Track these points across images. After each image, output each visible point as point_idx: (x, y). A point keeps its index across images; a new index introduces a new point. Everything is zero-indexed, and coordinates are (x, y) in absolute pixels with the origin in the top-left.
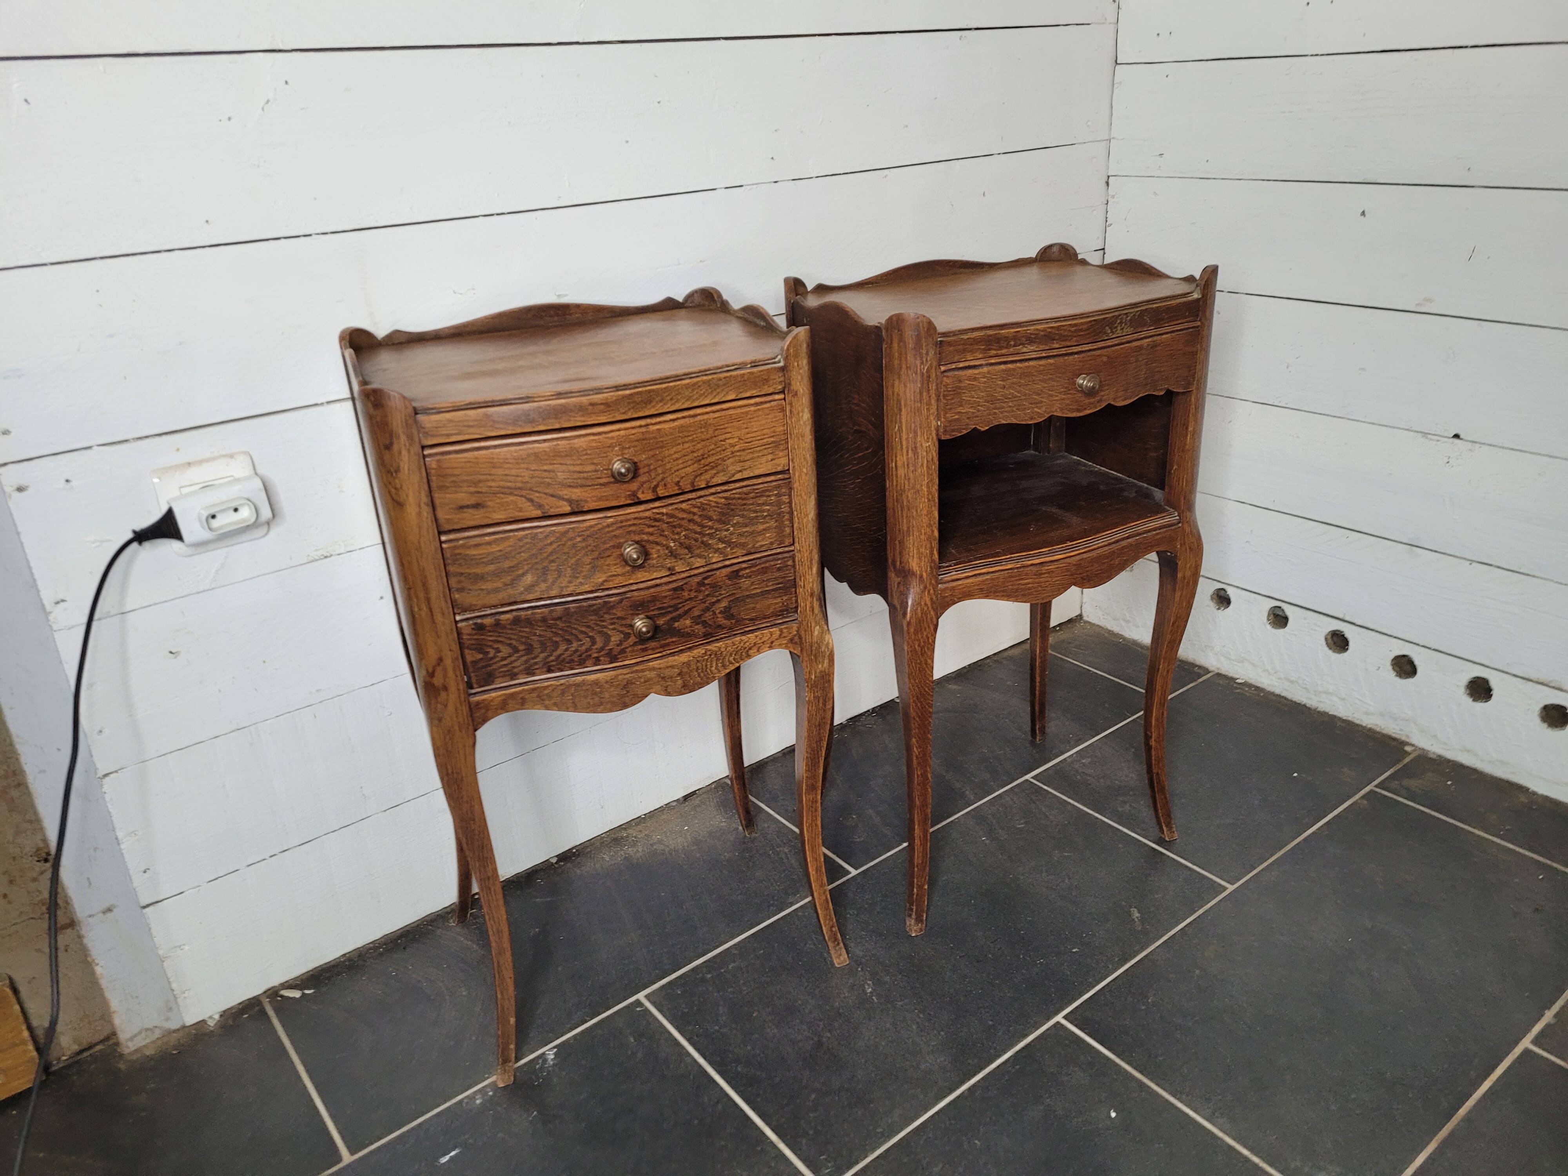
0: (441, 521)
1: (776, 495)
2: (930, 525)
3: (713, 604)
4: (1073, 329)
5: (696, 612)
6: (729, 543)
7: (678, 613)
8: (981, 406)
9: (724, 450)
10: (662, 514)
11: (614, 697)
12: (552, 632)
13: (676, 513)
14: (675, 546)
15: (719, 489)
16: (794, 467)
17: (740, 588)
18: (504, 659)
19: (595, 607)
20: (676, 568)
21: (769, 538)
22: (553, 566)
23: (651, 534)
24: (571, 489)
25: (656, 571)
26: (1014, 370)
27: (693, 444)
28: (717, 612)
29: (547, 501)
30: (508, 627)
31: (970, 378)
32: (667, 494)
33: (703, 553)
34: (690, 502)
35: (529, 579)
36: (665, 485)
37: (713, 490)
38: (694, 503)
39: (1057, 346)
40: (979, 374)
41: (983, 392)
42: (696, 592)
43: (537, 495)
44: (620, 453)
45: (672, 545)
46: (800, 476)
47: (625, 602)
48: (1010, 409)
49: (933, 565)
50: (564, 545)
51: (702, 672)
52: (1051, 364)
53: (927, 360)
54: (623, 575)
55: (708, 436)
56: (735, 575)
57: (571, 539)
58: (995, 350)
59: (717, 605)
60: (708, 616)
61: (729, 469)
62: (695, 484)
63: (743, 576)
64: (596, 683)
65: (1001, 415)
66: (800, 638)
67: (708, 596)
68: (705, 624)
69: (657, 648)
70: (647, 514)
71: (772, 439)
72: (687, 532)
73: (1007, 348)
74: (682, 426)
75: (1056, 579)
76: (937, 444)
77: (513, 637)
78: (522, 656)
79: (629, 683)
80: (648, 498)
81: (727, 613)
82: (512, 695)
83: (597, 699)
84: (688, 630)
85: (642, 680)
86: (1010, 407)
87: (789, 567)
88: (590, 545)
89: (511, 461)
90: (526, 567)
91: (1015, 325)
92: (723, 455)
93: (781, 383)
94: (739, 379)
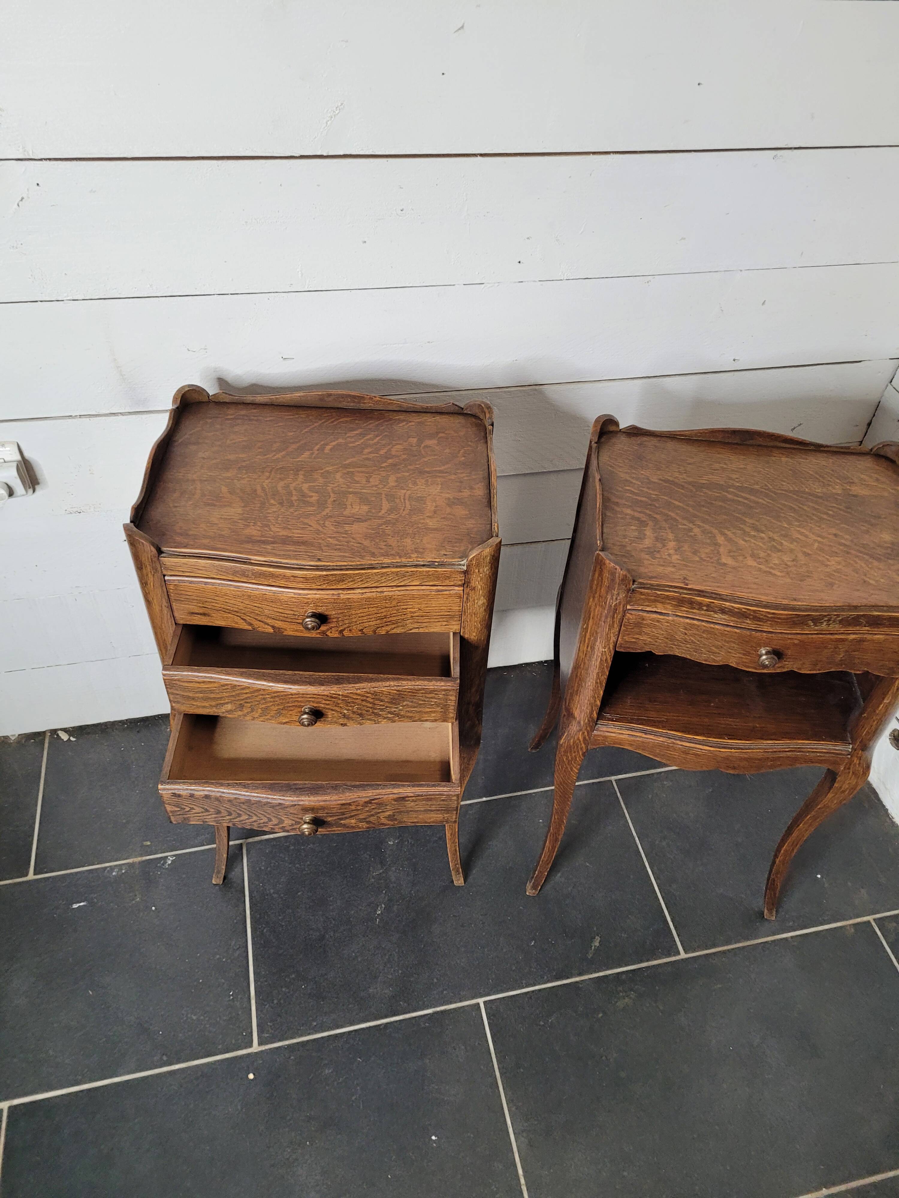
2: (593, 697)
4: (770, 616)
8: (660, 639)
26: (698, 626)
27: (378, 609)
31: (653, 622)
32: (351, 635)
36: (350, 630)
40: (663, 619)
41: (663, 631)
48: (686, 648)
52: (736, 633)
55: (392, 605)
58: (686, 608)
61: (408, 626)
62: (376, 632)
65: (677, 650)
71: (448, 613)
74: (369, 598)
76: (612, 651)
80: (335, 636)
91: (714, 596)
92: (403, 617)
93: (461, 580)
94: (424, 573)
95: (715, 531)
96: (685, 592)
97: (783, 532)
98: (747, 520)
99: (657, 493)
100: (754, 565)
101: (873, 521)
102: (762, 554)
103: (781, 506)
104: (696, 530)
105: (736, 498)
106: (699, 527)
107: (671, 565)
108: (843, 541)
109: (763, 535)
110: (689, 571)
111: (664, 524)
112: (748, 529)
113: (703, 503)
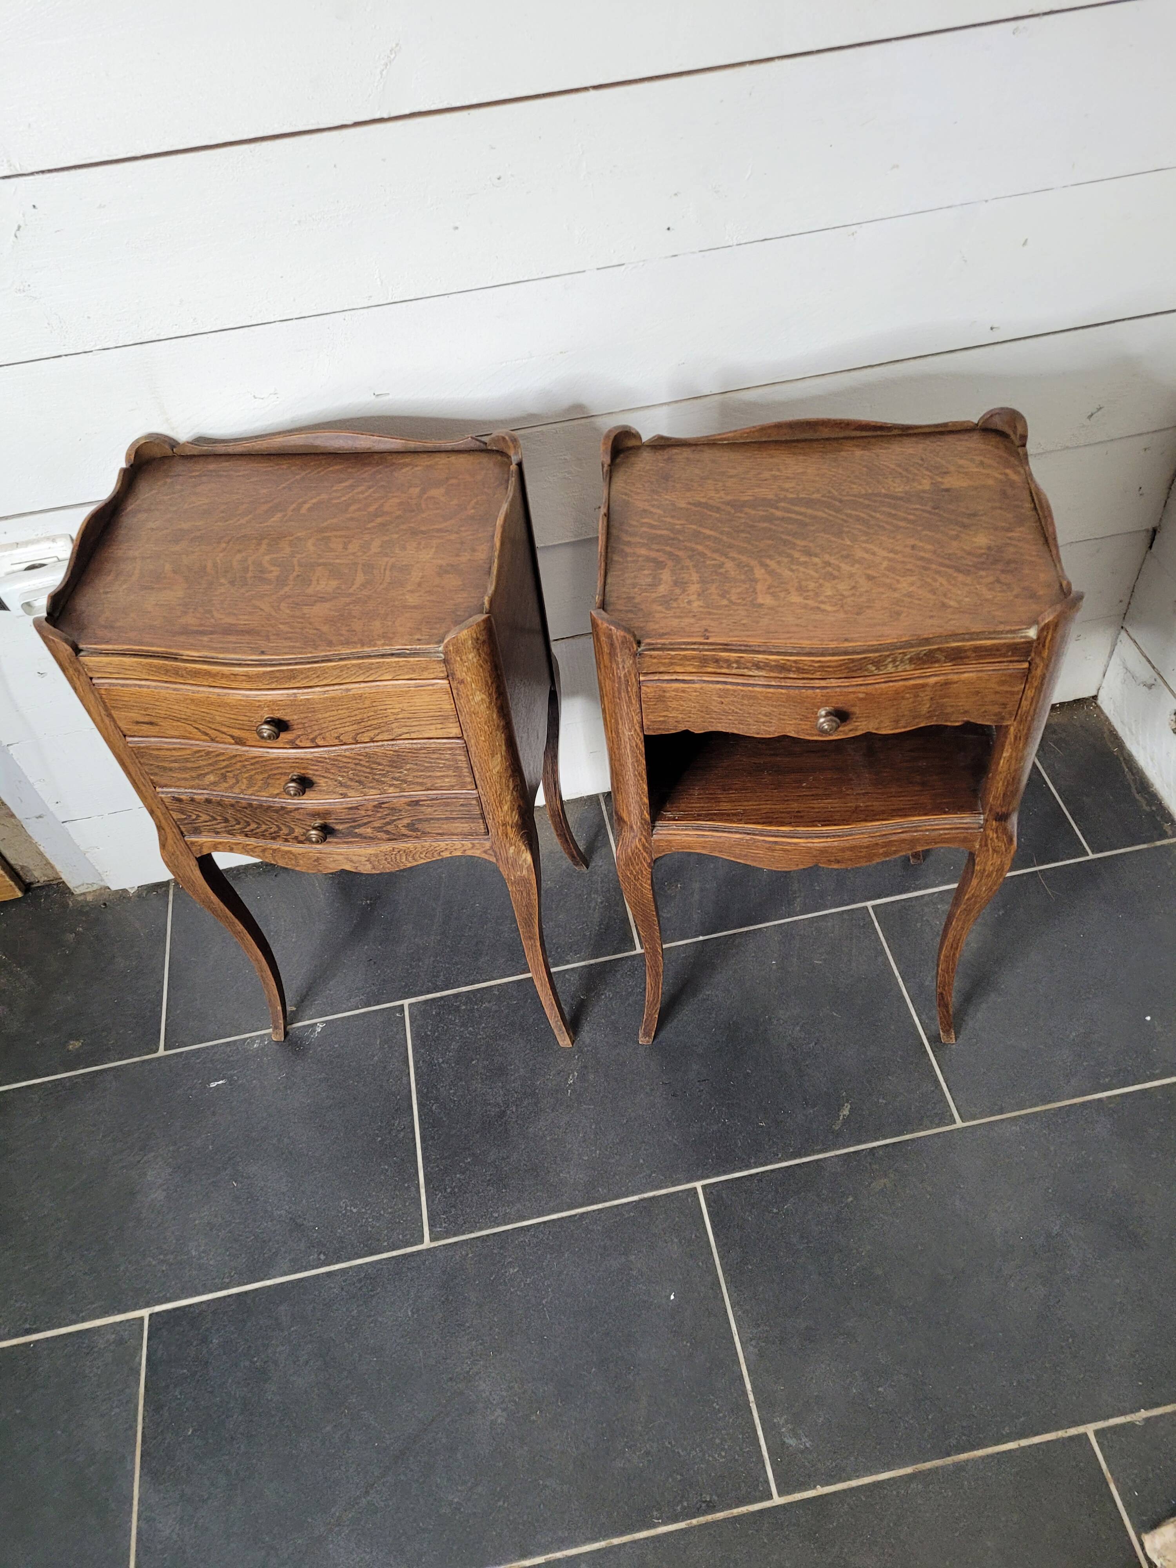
0: (121, 728)
1: (450, 753)
2: (637, 793)
3: (395, 820)
4: (818, 665)
5: (377, 824)
6: (404, 781)
7: (356, 823)
8: (693, 714)
9: (386, 717)
10: (326, 757)
12: (241, 814)
13: (339, 758)
14: (344, 780)
15: (386, 743)
16: (468, 735)
17: (423, 812)
18: (206, 822)
19: (274, 808)
20: (349, 794)
21: (449, 782)
22: (230, 775)
23: (317, 770)
24: (231, 729)
25: (328, 794)
26: (734, 691)
27: (350, 710)
28: (400, 826)
29: (212, 733)
30: (202, 803)
31: (676, 690)
32: (327, 744)
33: (376, 786)
34: (353, 751)
35: (211, 778)
36: (324, 738)
37: (380, 743)
39: (794, 676)
40: (688, 688)
41: (694, 703)
42: (372, 811)
43: (202, 726)
45: (340, 778)
46: (477, 740)
47: (301, 811)
50: (235, 763)
51: (392, 861)
52: (782, 694)
53: (623, 667)
55: (366, 706)
56: (414, 803)
57: (240, 761)
58: (714, 665)
59: (398, 822)
61: (396, 730)
62: (358, 738)
63: (423, 805)
64: (290, 852)
65: (718, 725)
66: (494, 852)
67: (386, 815)
68: (387, 832)
69: (340, 843)
70: (309, 756)
71: (439, 713)
72: (355, 771)
73: (728, 666)
74: (333, 698)
75: (794, 856)
76: (642, 737)
77: (209, 810)
78: (220, 823)
79: (319, 859)
80: (307, 746)
81: (411, 826)
82: (220, 844)
83: (293, 862)
84: (371, 835)
85: (332, 859)
86: (730, 720)
87: (473, 806)
88: (258, 768)
89: (169, 698)
90: (206, 771)
91: (743, 648)
92: (385, 720)
93: (442, 671)
94: (394, 665)
95: (753, 563)
96: (706, 647)
97: (845, 553)
98: (798, 542)
99: (682, 522)
100: (798, 601)
101: (966, 521)
102: (812, 585)
103: (845, 518)
104: (729, 565)
105: (787, 515)
106: (733, 559)
107: (691, 614)
108: (922, 554)
109: (816, 560)
110: (712, 619)
111: (688, 563)
112: (796, 555)
113: (742, 528)
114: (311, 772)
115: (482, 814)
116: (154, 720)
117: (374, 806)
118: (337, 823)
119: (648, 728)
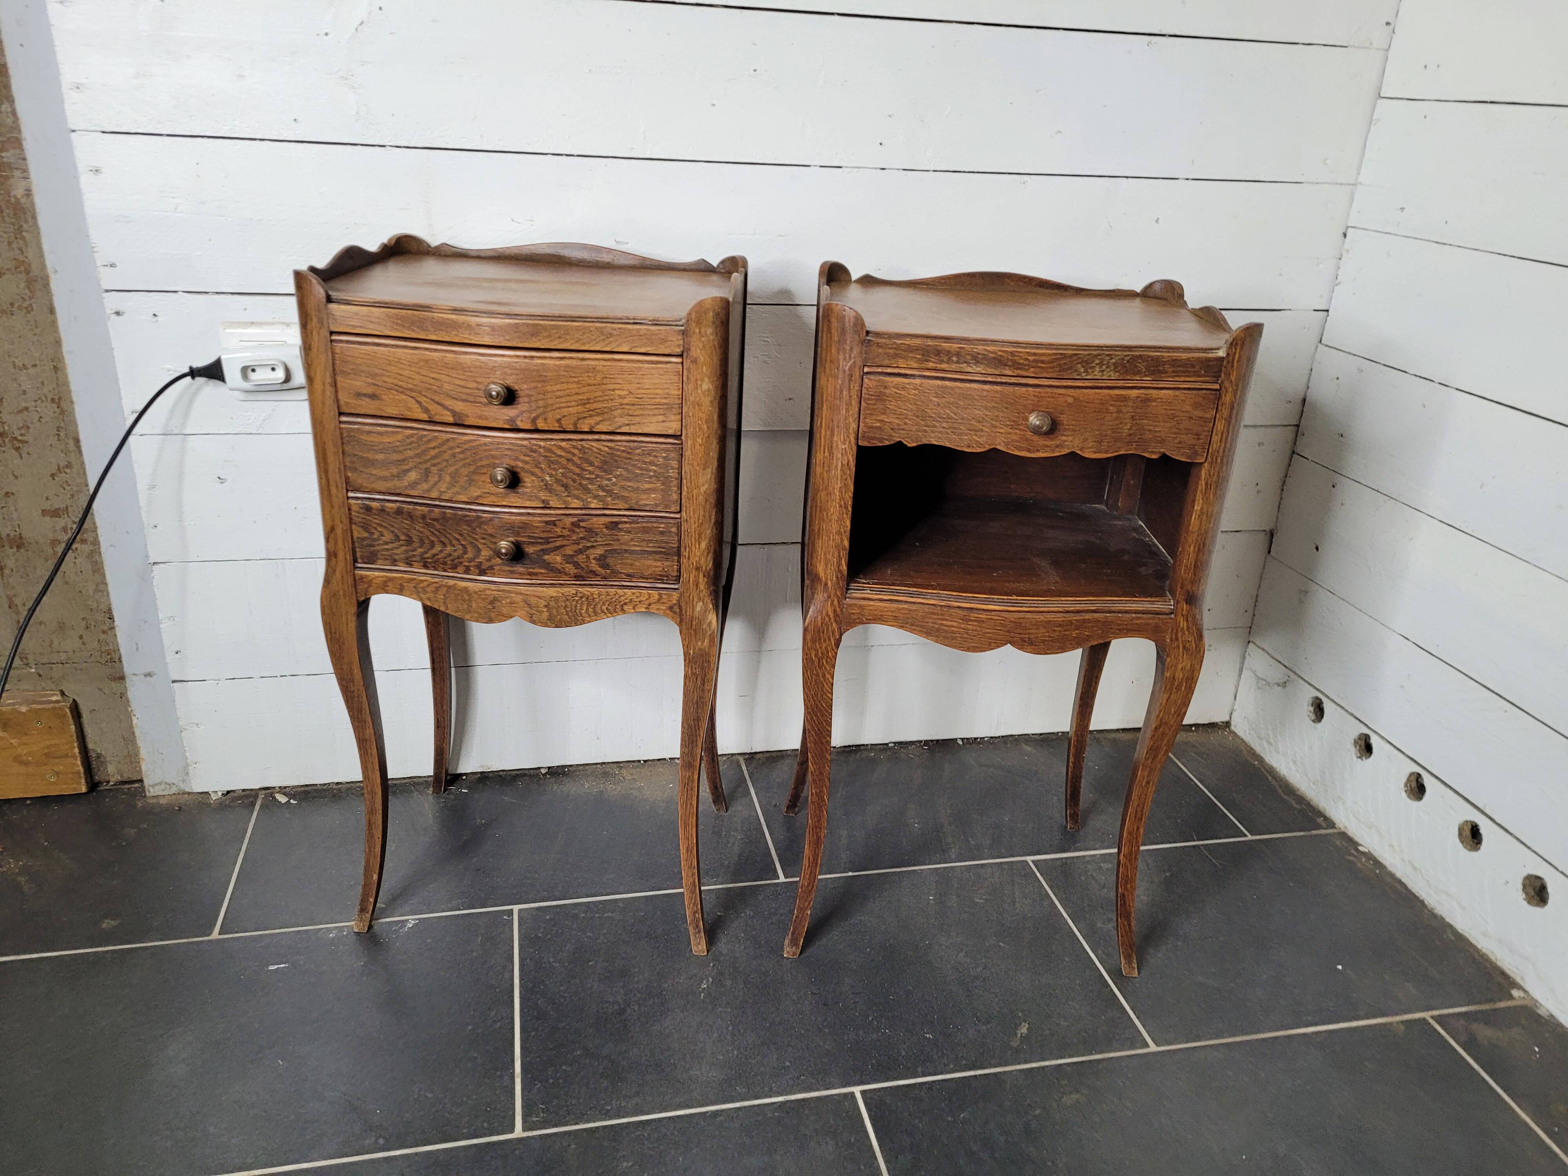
0: (342, 403)
1: (664, 457)
2: (839, 533)
3: (588, 548)
5: (569, 551)
6: (610, 493)
7: (548, 546)
8: (910, 419)
9: (612, 400)
10: (540, 447)
11: (481, 608)
12: (429, 530)
13: (554, 448)
14: (551, 480)
15: (603, 437)
16: (687, 434)
17: (619, 540)
18: (387, 543)
19: (468, 518)
20: (551, 502)
21: (654, 498)
22: (434, 470)
24: (454, 401)
25: (530, 500)
26: (952, 388)
27: (579, 386)
28: (592, 557)
29: (433, 407)
30: (393, 516)
32: (546, 428)
33: (581, 496)
34: (571, 442)
35: (413, 476)
36: (546, 419)
37: (597, 437)
38: (575, 444)
39: (1010, 373)
40: (909, 384)
41: (912, 405)
42: (569, 531)
43: (425, 399)
44: (502, 377)
45: (548, 478)
46: (694, 445)
47: (496, 522)
48: (943, 430)
49: (839, 576)
50: (445, 452)
51: (571, 611)
52: (997, 392)
53: (850, 357)
54: (496, 495)
55: (596, 382)
56: (613, 526)
57: (451, 448)
58: (934, 363)
59: (591, 551)
60: (581, 558)
61: (616, 420)
62: (578, 426)
63: (621, 530)
64: (466, 590)
65: (932, 435)
66: (680, 608)
67: (582, 538)
68: (576, 565)
69: (524, 574)
70: (525, 443)
71: (665, 401)
72: (564, 470)
73: (947, 363)
74: (567, 366)
75: (988, 631)
76: (855, 448)
77: (396, 525)
78: (402, 545)
79: (495, 599)
80: (526, 427)
81: (602, 560)
82: (391, 579)
83: (465, 606)
84: (559, 566)
85: (508, 601)
86: (944, 428)
87: (673, 534)
88: (467, 458)
89: (404, 362)
90: (411, 465)
92: (611, 404)
93: (679, 346)
94: (634, 333)
96: (929, 339)
114: (520, 464)
115: (679, 548)
116: (378, 392)
117: (573, 524)
118: (529, 543)
119: (863, 437)
